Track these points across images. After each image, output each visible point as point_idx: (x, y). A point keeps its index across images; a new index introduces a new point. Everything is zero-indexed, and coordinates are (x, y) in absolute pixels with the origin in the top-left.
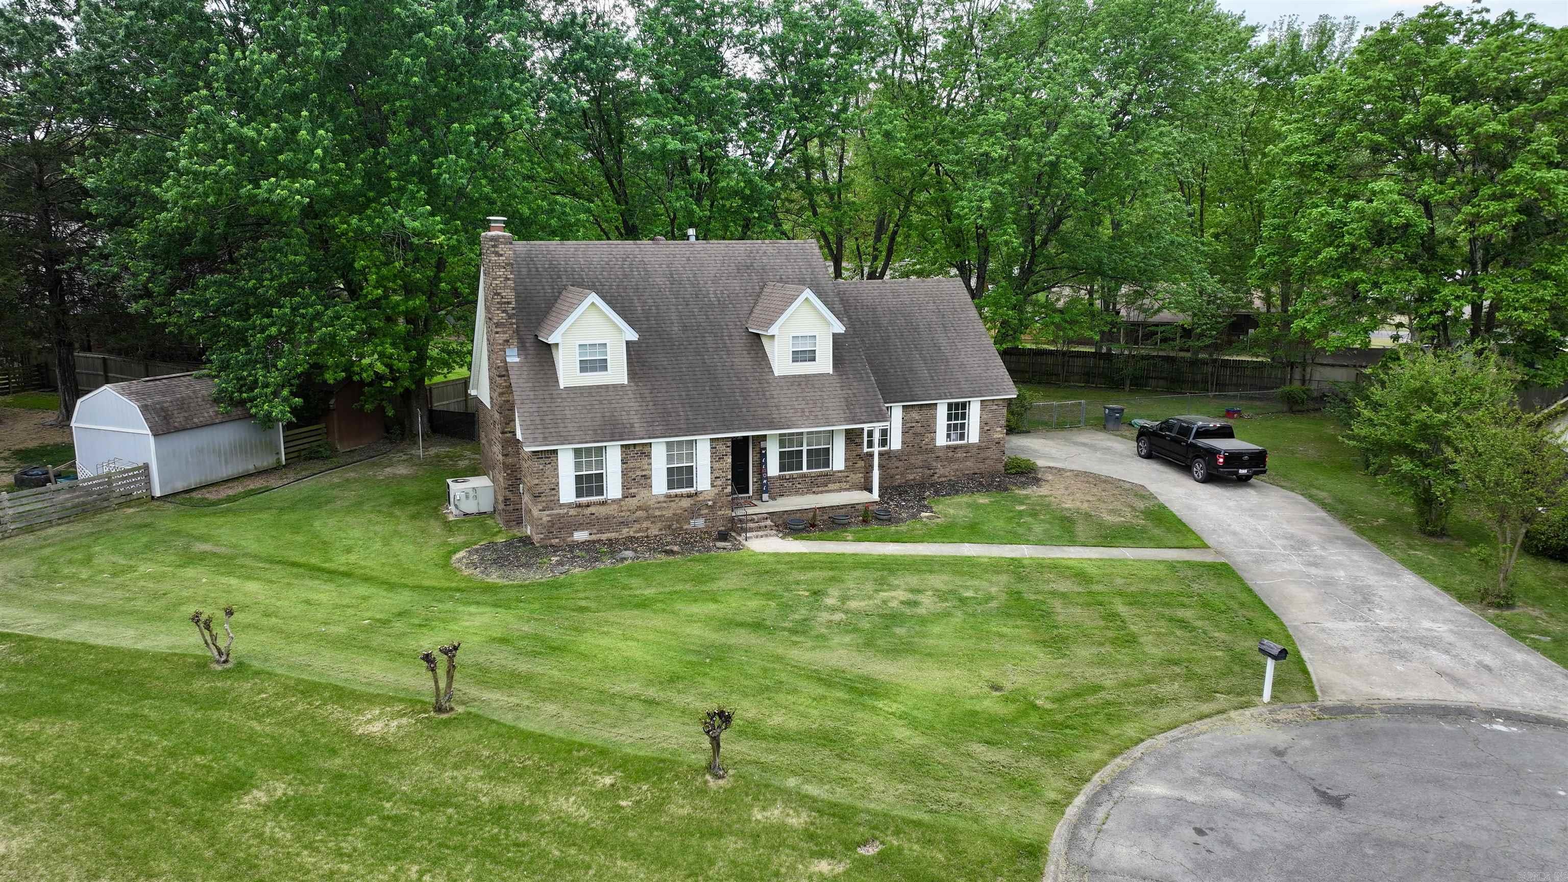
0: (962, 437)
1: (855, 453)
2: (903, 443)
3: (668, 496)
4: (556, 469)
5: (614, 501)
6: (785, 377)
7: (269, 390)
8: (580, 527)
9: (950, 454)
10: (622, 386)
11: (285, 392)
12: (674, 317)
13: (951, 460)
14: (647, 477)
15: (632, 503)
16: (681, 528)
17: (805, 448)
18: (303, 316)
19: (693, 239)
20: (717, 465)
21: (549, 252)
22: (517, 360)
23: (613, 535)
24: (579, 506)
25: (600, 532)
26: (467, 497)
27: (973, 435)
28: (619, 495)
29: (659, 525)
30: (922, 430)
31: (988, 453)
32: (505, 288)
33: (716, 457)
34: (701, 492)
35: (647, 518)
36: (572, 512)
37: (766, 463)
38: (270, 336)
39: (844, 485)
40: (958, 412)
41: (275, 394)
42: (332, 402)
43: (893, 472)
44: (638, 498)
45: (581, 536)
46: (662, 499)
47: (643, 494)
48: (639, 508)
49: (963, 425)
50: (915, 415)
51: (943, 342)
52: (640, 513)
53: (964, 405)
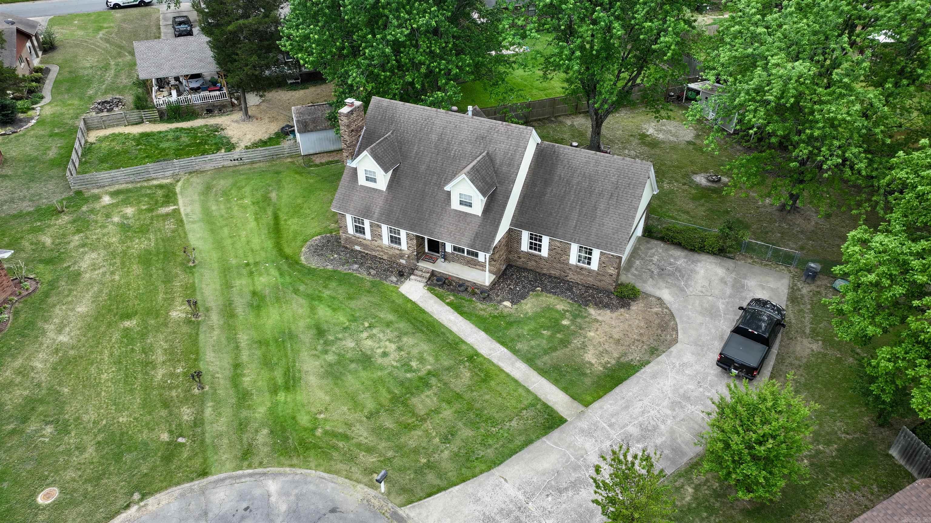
0: (588, 264)
2: (550, 254)
3: (391, 246)
4: (346, 222)
5: (368, 240)
6: (456, 211)
8: (357, 244)
9: (578, 270)
10: (382, 191)
13: (578, 273)
14: (380, 236)
16: (396, 261)
19: (470, 113)
23: (369, 253)
24: (356, 237)
25: (365, 249)
27: (594, 266)
28: (370, 238)
29: (387, 256)
30: (561, 253)
31: (602, 278)
33: (409, 240)
34: (404, 250)
35: (382, 251)
36: (353, 238)
43: (542, 266)
44: (377, 242)
45: (357, 248)
46: (387, 246)
47: (379, 241)
48: (378, 246)
49: (590, 258)
50: (557, 244)
51: (602, 206)
52: (379, 248)
53: (591, 249)
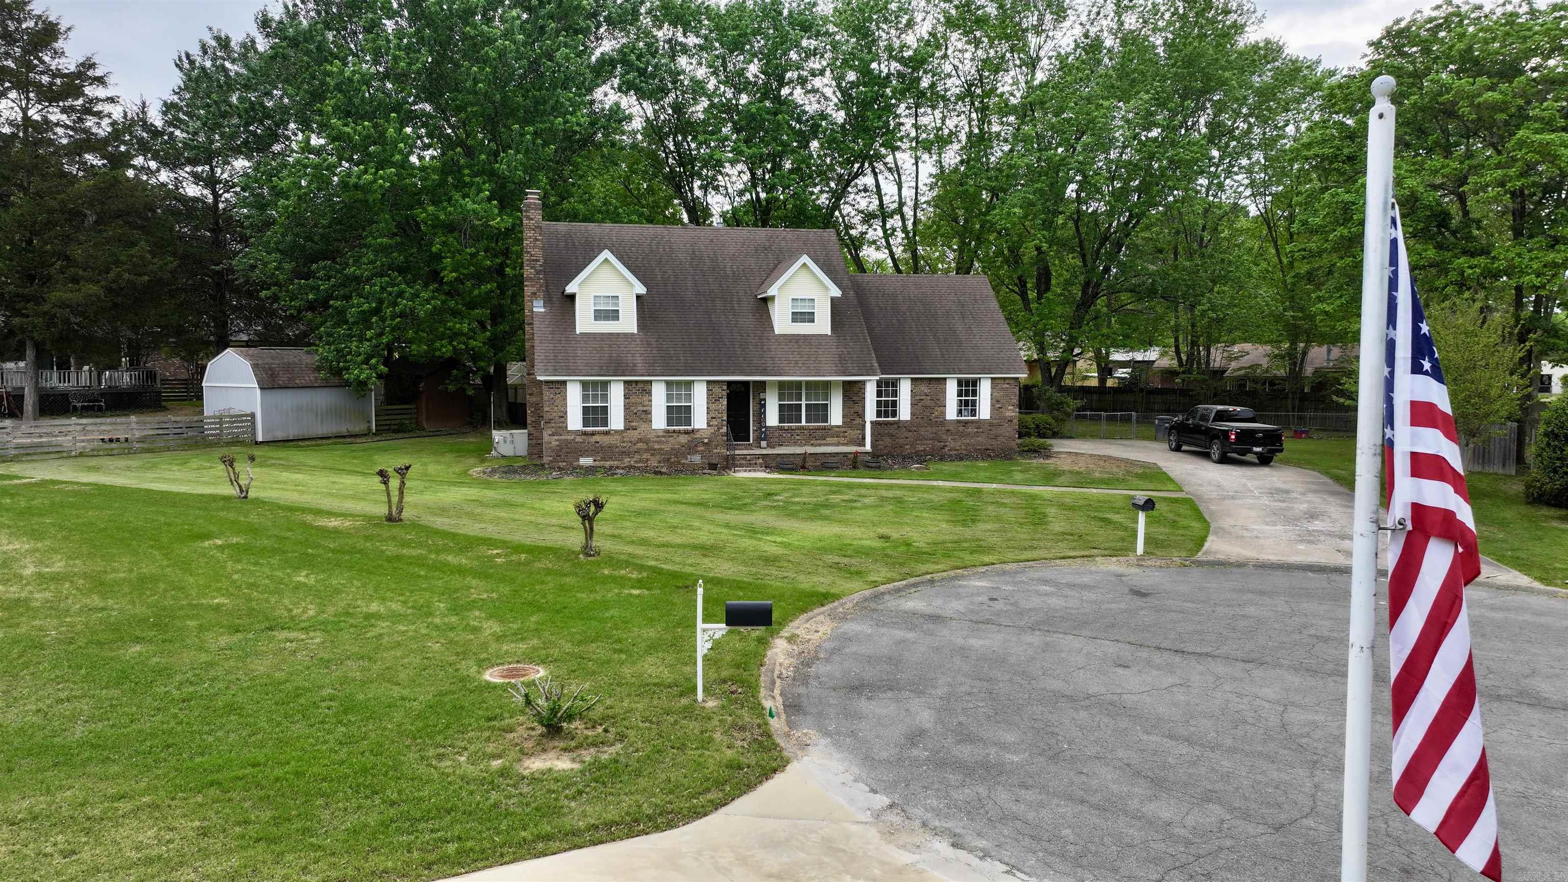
0: (973, 413)
1: (852, 410)
2: (913, 414)
3: (667, 431)
4: (565, 399)
5: (616, 432)
6: (785, 335)
7: (359, 359)
8: (585, 453)
9: (961, 429)
10: (633, 334)
11: (373, 361)
12: (689, 284)
13: (962, 435)
14: (648, 413)
15: (634, 435)
16: (679, 463)
17: (804, 403)
18: (390, 294)
20: (713, 407)
21: (587, 231)
22: (543, 310)
23: (615, 463)
24: (585, 433)
25: (604, 459)
26: (505, 442)
27: (984, 411)
28: (621, 427)
29: (658, 457)
30: (932, 404)
31: (1001, 430)
32: (535, 247)
33: (711, 398)
34: (698, 430)
35: (647, 450)
36: (579, 439)
37: (765, 413)
38: (363, 311)
39: (842, 440)
40: (968, 388)
41: (366, 361)
42: (422, 385)
43: (902, 441)
44: (639, 430)
45: (586, 461)
46: (661, 434)
47: (643, 427)
48: (640, 440)
49: (974, 403)
50: (924, 388)
51: (959, 327)
52: (640, 445)
53: (975, 382)
